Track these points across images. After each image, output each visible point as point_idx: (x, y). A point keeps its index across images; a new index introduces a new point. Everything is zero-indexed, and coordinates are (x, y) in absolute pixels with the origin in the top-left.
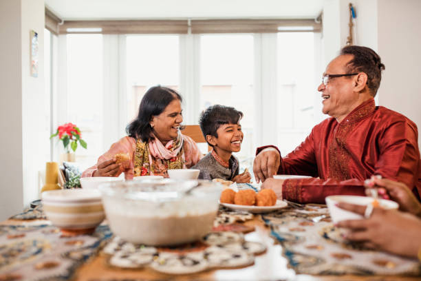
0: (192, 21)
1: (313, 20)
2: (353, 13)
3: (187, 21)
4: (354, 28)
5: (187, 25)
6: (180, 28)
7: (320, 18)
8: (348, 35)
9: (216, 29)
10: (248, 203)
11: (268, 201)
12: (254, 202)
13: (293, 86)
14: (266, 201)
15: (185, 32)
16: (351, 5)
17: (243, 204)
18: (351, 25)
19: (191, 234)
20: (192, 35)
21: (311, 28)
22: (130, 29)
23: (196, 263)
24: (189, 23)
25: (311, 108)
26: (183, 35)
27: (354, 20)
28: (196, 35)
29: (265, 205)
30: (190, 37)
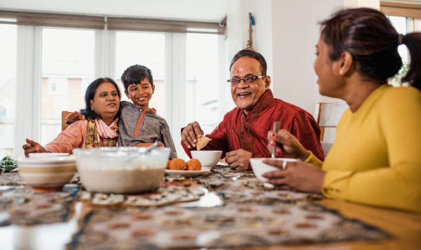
0: (108, 18)
1: (218, 24)
2: (252, 21)
3: (103, 18)
4: (253, 33)
5: (103, 21)
6: (97, 24)
7: (224, 23)
8: (248, 39)
9: (131, 26)
10: (181, 169)
11: (196, 167)
12: (185, 168)
13: (194, 81)
14: (194, 166)
15: (102, 28)
16: (250, 14)
17: (177, 169)
18: (251, 31)
19: (148, 183)
20: (108, 31)
21: (216, 31)
22: (47, 22)
23: (157, 200)
24: (106, 20)
25: (215, 101)
26: (99, 31)
27: (253, 27)
28: (112, 31)
29: (195, 170)
30: (105, 32)
